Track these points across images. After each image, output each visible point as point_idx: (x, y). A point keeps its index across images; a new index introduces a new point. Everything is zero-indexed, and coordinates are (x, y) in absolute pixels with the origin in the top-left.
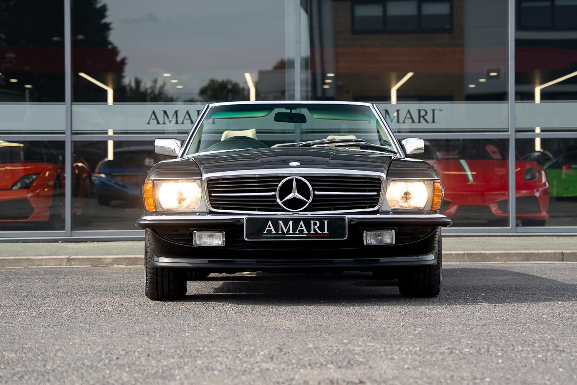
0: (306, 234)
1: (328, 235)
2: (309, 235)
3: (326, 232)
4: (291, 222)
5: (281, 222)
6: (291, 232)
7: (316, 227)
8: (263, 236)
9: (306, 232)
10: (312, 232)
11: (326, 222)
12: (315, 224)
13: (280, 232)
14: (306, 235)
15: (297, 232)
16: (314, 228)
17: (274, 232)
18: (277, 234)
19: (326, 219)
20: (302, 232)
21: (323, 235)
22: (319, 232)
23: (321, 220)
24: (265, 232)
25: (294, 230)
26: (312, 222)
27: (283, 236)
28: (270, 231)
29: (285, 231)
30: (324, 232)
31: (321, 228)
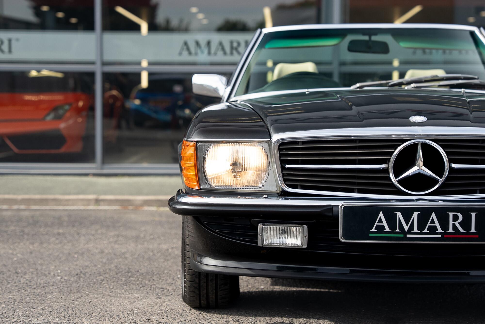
0: (440, 233)
1: (477, 236)
2: (445, 236)
3: (473, 230)
4: (415, 215)
5: (399, 214)
6: (416, 230)
7: (456, 223)
8: (371, 235)
9: (440, 230)
10: (451, 230)
11: (473, 215)
12: (455, 218)
13: (398, 230)
14: (440, 236)
15: (426, 231)
16: (454, 225)
17: (387, 229)
18: (393, 233)
19: (473, 210)
20: (433, 230)
21: (468, 236)
22: (462, 231)
23: (466, 212)
24: (373, 230)
25: (421, 227)
26: (451, 214)
27: (402, 236)
28: (381, 229)
29: (406, 228)
30: (471, 230)
31: (466, 224)
